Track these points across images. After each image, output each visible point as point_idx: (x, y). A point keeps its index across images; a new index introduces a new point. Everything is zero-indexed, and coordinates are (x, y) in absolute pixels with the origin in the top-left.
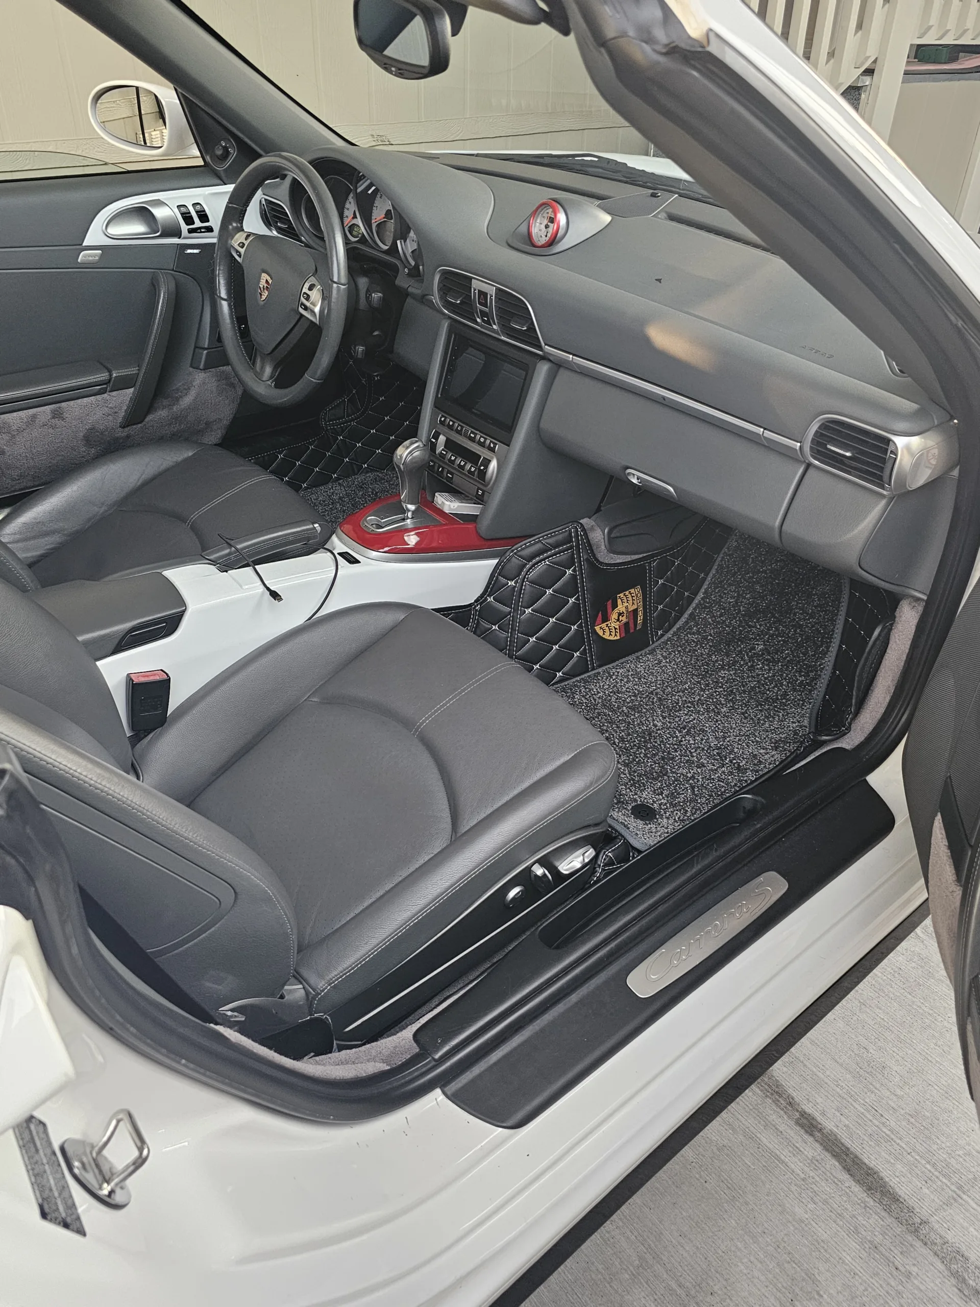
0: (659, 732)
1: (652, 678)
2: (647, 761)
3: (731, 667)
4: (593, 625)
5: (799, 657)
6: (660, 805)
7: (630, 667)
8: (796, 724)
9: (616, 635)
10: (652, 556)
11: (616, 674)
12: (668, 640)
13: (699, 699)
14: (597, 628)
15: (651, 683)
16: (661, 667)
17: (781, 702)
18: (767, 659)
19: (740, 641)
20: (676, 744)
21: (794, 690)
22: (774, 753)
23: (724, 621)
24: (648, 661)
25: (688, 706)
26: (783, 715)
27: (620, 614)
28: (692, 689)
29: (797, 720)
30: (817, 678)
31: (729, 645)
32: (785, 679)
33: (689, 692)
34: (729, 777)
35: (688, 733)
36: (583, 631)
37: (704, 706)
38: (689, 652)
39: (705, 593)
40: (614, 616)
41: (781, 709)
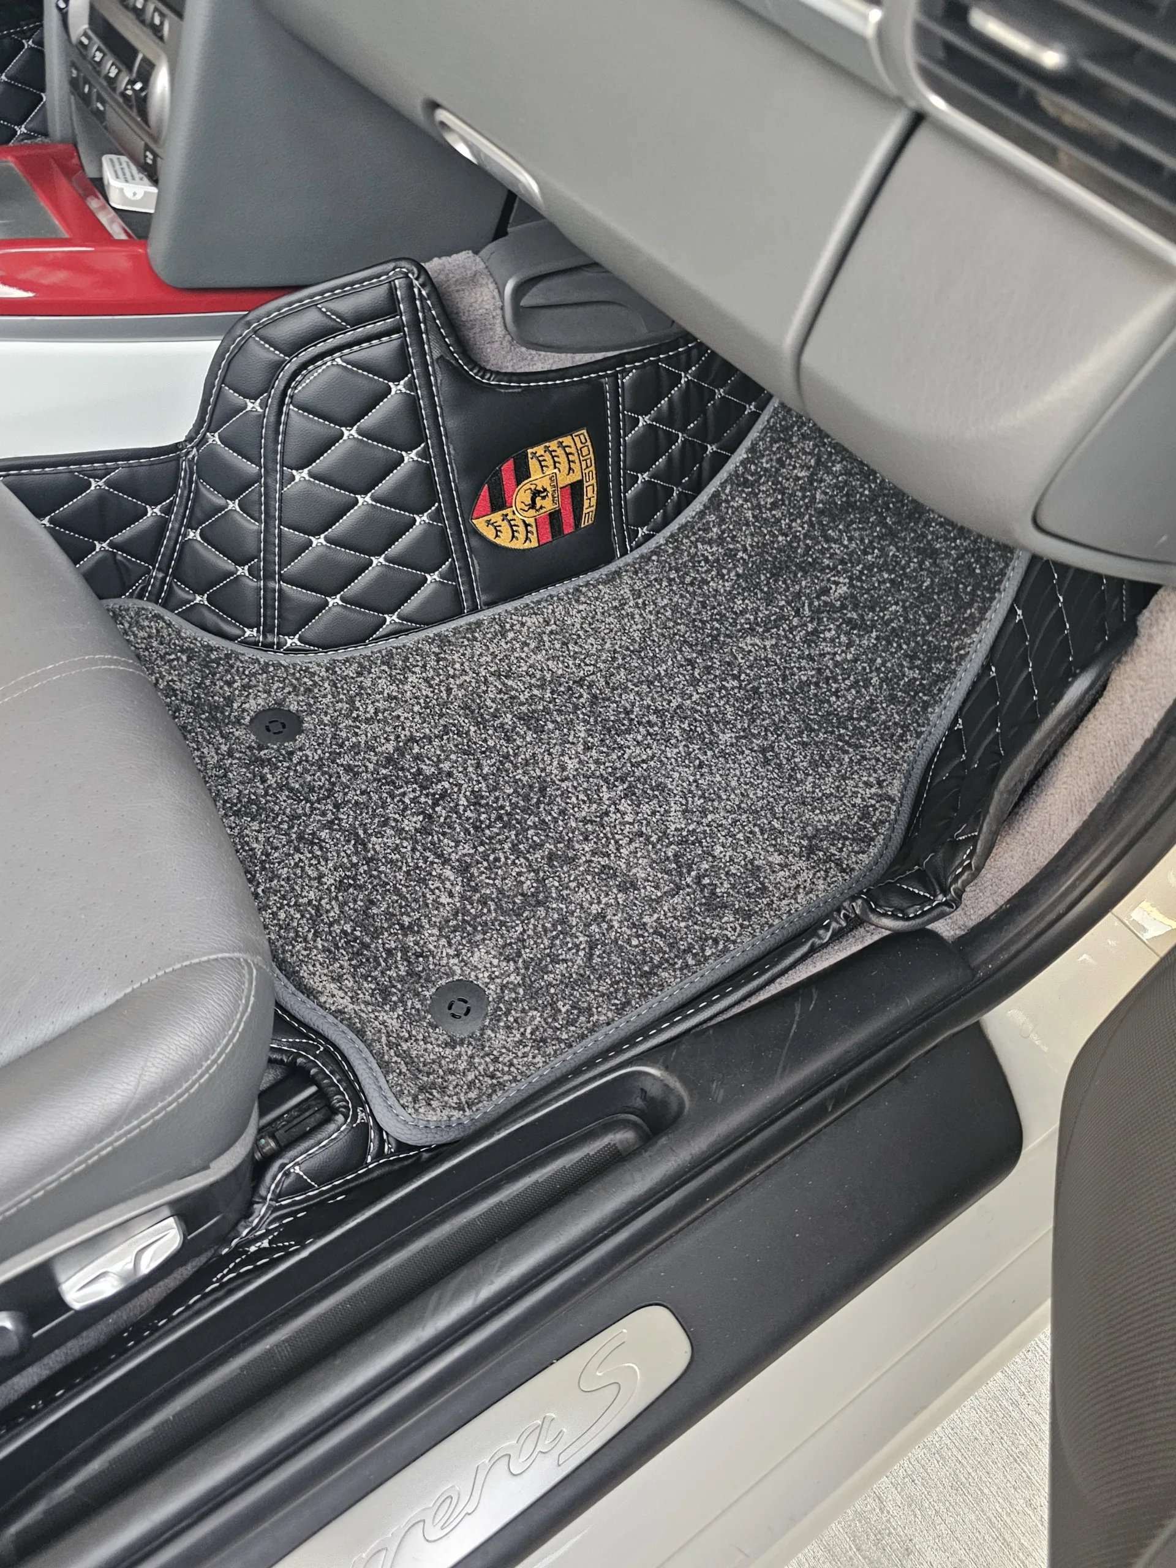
0: (564, 785)
1: (591, 644)
2: (514, 863)
3: (768, 630)
4: (469, 514)
5: (917, 624)
6: (503, 987)
7: (553, 612)
8: (873, 790)
9: (527, 538)
10: (620, 360)
11: (517, 627)
12: (653, 553)
13: (679, 707)
14: (480, 524)
15: (588, 655)
16: (620, 618)
17: (855, 727)
18: (850, 619)
19: (802, 569)
20: (592, 822)
21: (892, 699)
22: (803, 864)
23: (778, 521)
24: (597, 599)
25: (649, 722)
26: (851, 760)
27: (536, 494)
28: (671, 677)
29: (877, 779)
30: (946, 678)
31: (776, 576)
32: (878, 670)
33: (662, 686)
34: (683, 924)
35: (628, 794)
36: (444, 529)
37: (686, 726)
38: (692, 584)
39: (752, 449)
40: (522, 496)
41: (850, 746)
